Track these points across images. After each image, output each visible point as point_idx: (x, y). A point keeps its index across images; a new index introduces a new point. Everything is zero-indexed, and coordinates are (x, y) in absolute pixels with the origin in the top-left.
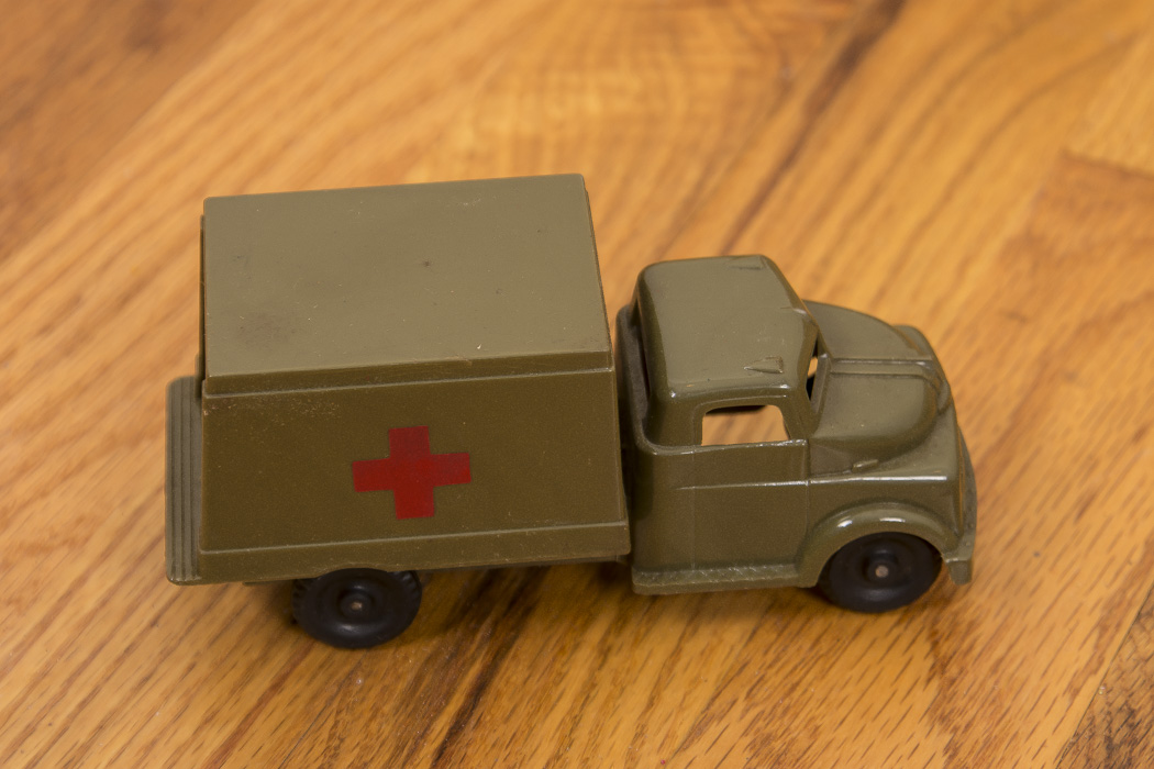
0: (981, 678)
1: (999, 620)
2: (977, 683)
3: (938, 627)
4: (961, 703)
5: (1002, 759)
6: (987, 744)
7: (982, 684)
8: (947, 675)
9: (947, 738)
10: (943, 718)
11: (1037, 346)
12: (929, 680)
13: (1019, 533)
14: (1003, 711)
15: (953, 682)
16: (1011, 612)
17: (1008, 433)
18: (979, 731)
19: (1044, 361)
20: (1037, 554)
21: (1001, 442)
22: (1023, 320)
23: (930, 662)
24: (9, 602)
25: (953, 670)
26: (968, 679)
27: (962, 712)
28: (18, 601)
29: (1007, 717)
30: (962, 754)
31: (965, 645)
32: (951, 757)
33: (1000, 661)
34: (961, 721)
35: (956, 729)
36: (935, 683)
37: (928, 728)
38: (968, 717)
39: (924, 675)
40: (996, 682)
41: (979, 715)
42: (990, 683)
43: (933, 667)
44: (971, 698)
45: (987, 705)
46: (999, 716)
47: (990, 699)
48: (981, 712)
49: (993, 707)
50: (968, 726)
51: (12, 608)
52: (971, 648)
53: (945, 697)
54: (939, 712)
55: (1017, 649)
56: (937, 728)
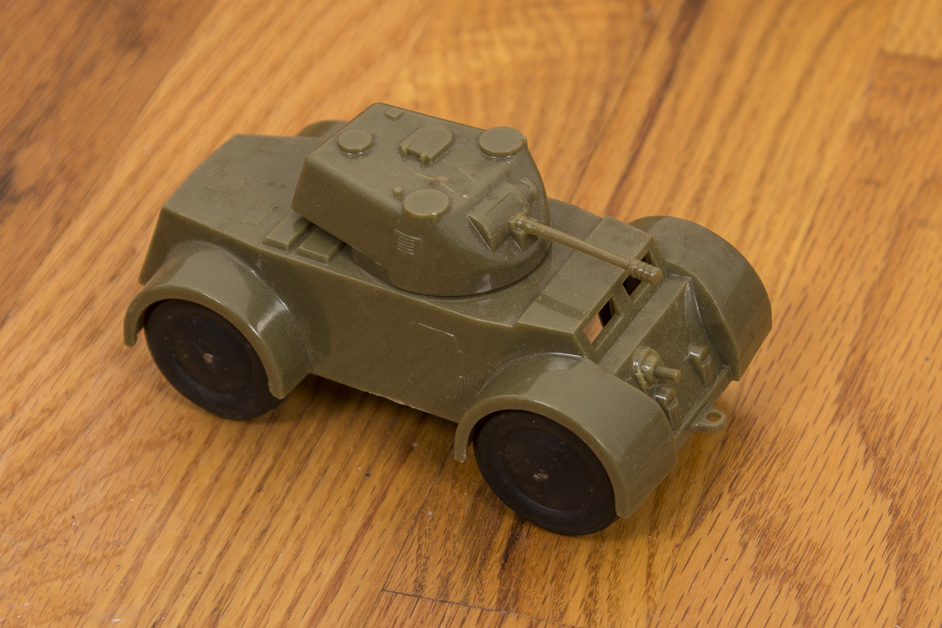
0: (905, 455)
1: (909, 411)
2: (903, 459)
3: (864, 421)
4: (893, 476)
5: (934, 512)
6: (920, 503)
7: (907, 460)
8: (879, 456)
9: (889, 502)
10: (882, 488)
11: (892, 203)
12: (866, 462)
13: (909, 345)
14: (927, 478)
15: (884, 460)
16: (917, 404)
17: (885, 270)
18: (912, 495)
19: (900, 214)
20: (927, 359)
21: (881, 278)
22: (878, 184)
23: (863, 448)
24: (143, 487)
25: (882, 452)
26: (895, 458)
27: (896, 482)
28: (149, 485)
29: (931, 482)
30: (903, 513)
31: (888, 433)
32: (895, 516)
33: (917, 441)
34: (897, 489)
35: (894, 496)
36: (871, 463)
37: (873, 497)
38: (901, 486)
39: (861, 458)
40: (917, 457)
41: (909, 483)
42: (913, 458)
43: (866, 451)
44: (901, 471)
45: (913, 474)
46: (924, 482)
47: (915, 470)
48: (911, 479)
49: (919, 476)
50: (903, 492)
51: (146, 490)
52: (892, 434)
53: (880, 472)
54: (878, 484)
55: (927, 431)
56: (880, 496)
